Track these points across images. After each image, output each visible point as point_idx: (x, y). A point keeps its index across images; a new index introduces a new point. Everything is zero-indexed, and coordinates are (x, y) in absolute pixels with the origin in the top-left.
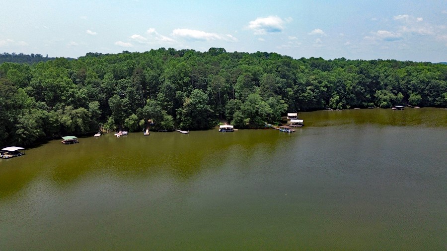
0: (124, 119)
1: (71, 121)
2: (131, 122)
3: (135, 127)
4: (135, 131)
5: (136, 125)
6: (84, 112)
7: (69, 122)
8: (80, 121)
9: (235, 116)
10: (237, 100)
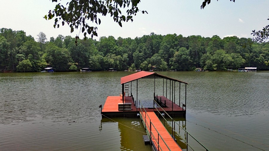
0: (140, 64)
1: (114, 62)
2: (144, 65)
3: (146, 68)
6: (121, 58)
8: (118, 62)
9: (206, 63)
10: (208, 54)
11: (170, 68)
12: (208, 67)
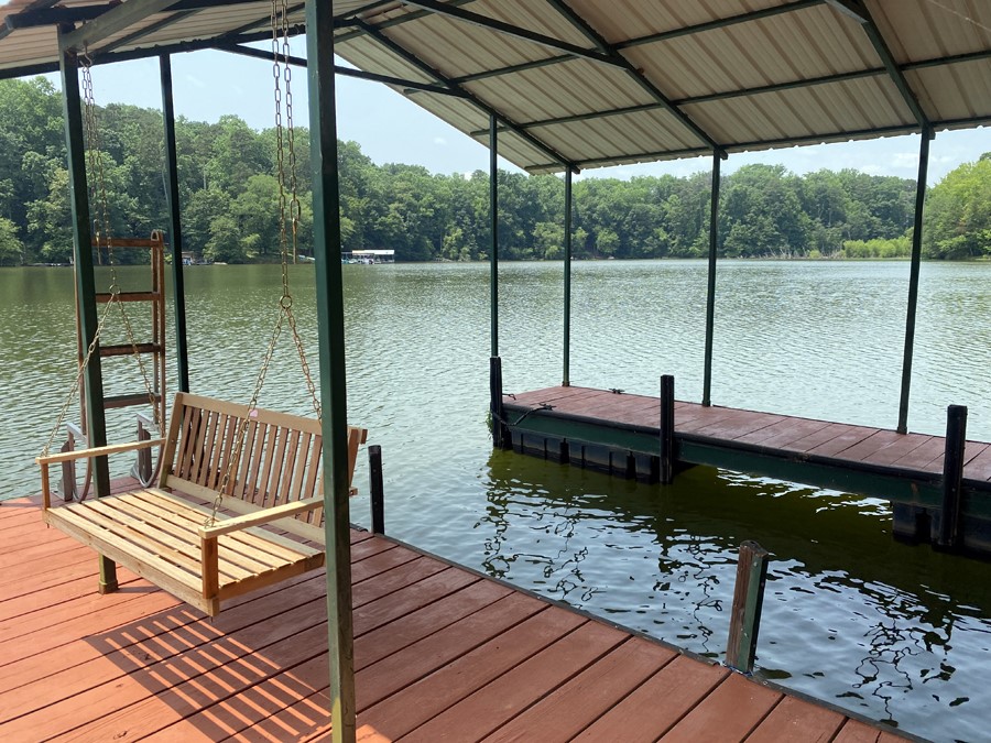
9: (214, 226)
10: (214, 189)
11: (38, 249)
12: (221, 248)
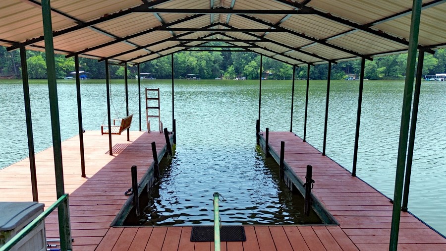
0: (244, 67)
1: (196, 62)
2: (251, 69)
3: (254, 75)
4: (253, 79)
5: (254, 73)
6: (208, 56)
7: (194, 64)
8: (204, 63)
